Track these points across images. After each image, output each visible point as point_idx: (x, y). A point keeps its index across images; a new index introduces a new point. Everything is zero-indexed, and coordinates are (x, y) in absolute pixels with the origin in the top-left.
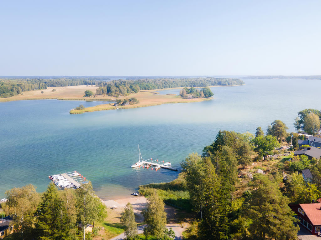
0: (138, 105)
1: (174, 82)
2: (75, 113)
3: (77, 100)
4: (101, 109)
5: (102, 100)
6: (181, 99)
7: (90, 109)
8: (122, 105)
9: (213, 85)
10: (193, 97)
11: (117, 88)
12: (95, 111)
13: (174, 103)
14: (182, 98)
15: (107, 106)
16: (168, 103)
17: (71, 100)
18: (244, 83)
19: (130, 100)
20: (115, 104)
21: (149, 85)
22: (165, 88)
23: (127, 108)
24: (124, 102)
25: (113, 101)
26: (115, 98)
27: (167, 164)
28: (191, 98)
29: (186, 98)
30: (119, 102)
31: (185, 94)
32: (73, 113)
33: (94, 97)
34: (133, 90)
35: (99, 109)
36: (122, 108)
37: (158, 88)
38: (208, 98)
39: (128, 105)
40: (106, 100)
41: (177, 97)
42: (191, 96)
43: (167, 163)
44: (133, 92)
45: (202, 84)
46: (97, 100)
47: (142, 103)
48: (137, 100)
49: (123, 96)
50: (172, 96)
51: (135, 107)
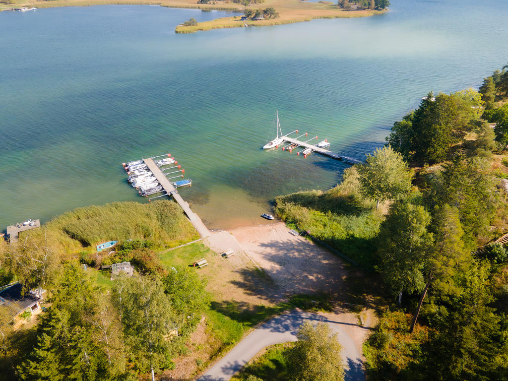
0: (272, 21)
2: (183, 32)
3: (188, 8)
4: (222, 26)
5: (224, 9)
6: (339, 12)
7: (206, 25)
8: (252, 19)
10: (359, 9)
12: (213, 28)
13: (330, 18)
14: (342, 9)
15: (231, 21)
16: (321, 18)
17: (180, 7)
19: (265, 12)
20: (243, 18)
23: (260, 26)
24: (256, 15)
25: (239, 11)
26: (244, 6)
27: (324, 146)
28: (355, 10)
29: (348, 9)
30: (248, 15)
31: (346, 3)
32: (180, 32)
33: (214, 4)
35: (219, 26)
36: (253, 25)
38: (380, 10)
39: (262, 21)
40: (230, 9)
41: (334, 7)
42: (355, 7)
43: (324, 143)
46: (217, 9)
47: (283, 17)
48: (276, 12)
49: (255, 3)
50: (326, 5)
51: (272, 25)
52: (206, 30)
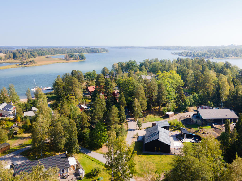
0: (36, 64)
1: (62, 50)
4: (10, 68)
5: (10, 62)
6: (65, 61)
7: (2, 67)
8: (25, 65)
9: (89, 52)
10: (73, 60)
11: (21, 54)
12: (6, 68)
13: (60, 63)
15: (14, 66)
16: (56, 63)
18: (108, 51)
19: (31, 62)
20: (20, 65)
21: (44, 52)
22: (56, 54)
23: (29, 66)
24: (26, 63)
26: (20, 61)
28: (71, 60)
29: (68, 60)
30: (22, 63)
31: (68, 58)
33: (4, 60)
34: (33, 55)
35: (9, 68)
36: (25, 67)
37: (51, 54)
38: (82, 60)
39: (29, 65)
40: (13, 62)
41: (63, 59)
44: (33, 57)
45: (81, 51)
46: (6, 62)
47: (39, 63)
48: (35, 62)
49: (25, 59)
50: (60, 59)
51: (34, 66)
52: (3, 69)
